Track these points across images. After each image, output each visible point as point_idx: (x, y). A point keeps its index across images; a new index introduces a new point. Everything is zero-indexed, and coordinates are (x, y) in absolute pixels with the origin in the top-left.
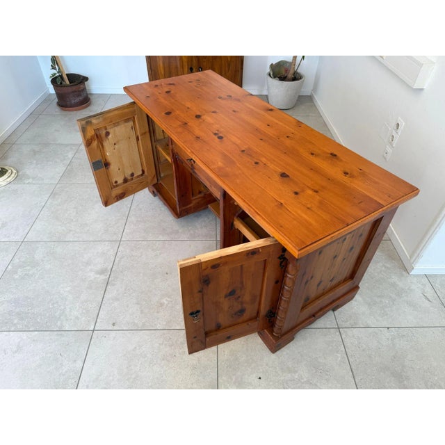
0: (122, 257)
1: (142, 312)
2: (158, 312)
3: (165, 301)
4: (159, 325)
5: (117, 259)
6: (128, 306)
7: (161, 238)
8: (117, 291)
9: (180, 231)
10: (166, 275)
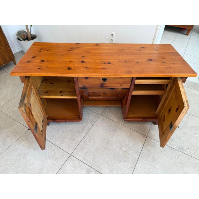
0: (84, 158)
1: (125, 161)
2: (129, 155)
3: (124, 149)
4: (136, 157)
5: (84, 161)
6: (119, 167)
7: (83, 135)
8: (106, 168)
9: (84, 125)
10: (109, 143)
